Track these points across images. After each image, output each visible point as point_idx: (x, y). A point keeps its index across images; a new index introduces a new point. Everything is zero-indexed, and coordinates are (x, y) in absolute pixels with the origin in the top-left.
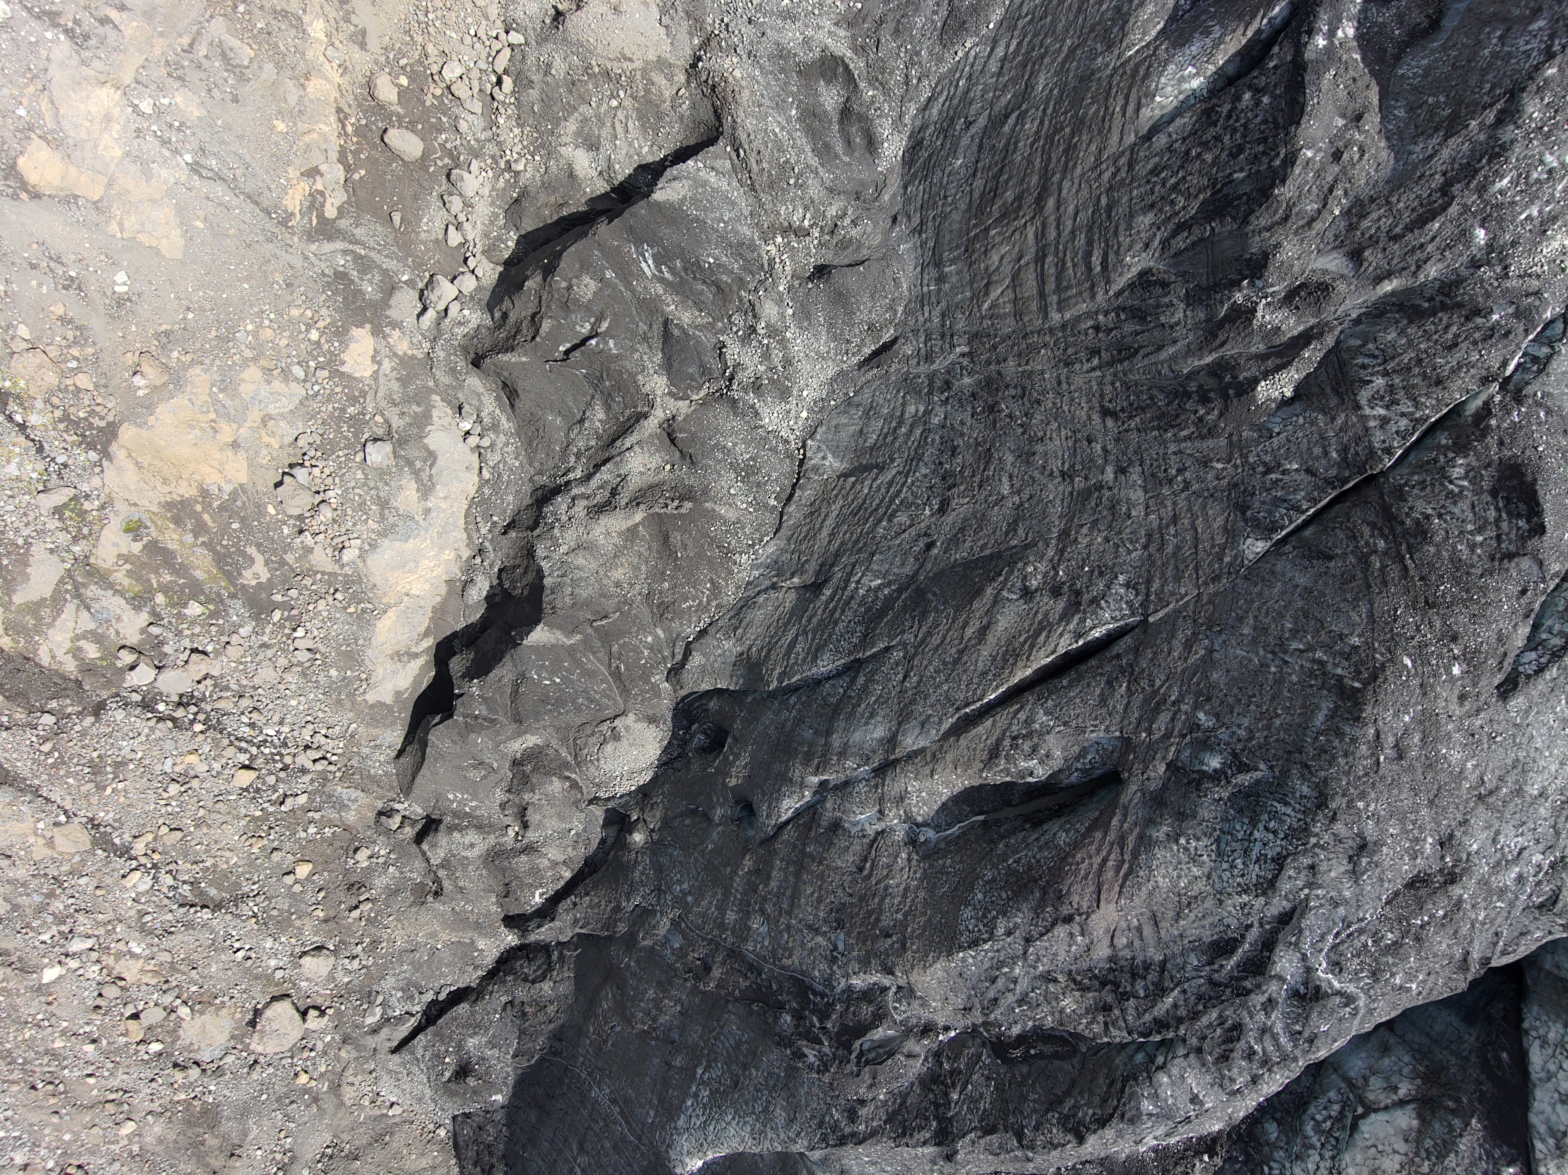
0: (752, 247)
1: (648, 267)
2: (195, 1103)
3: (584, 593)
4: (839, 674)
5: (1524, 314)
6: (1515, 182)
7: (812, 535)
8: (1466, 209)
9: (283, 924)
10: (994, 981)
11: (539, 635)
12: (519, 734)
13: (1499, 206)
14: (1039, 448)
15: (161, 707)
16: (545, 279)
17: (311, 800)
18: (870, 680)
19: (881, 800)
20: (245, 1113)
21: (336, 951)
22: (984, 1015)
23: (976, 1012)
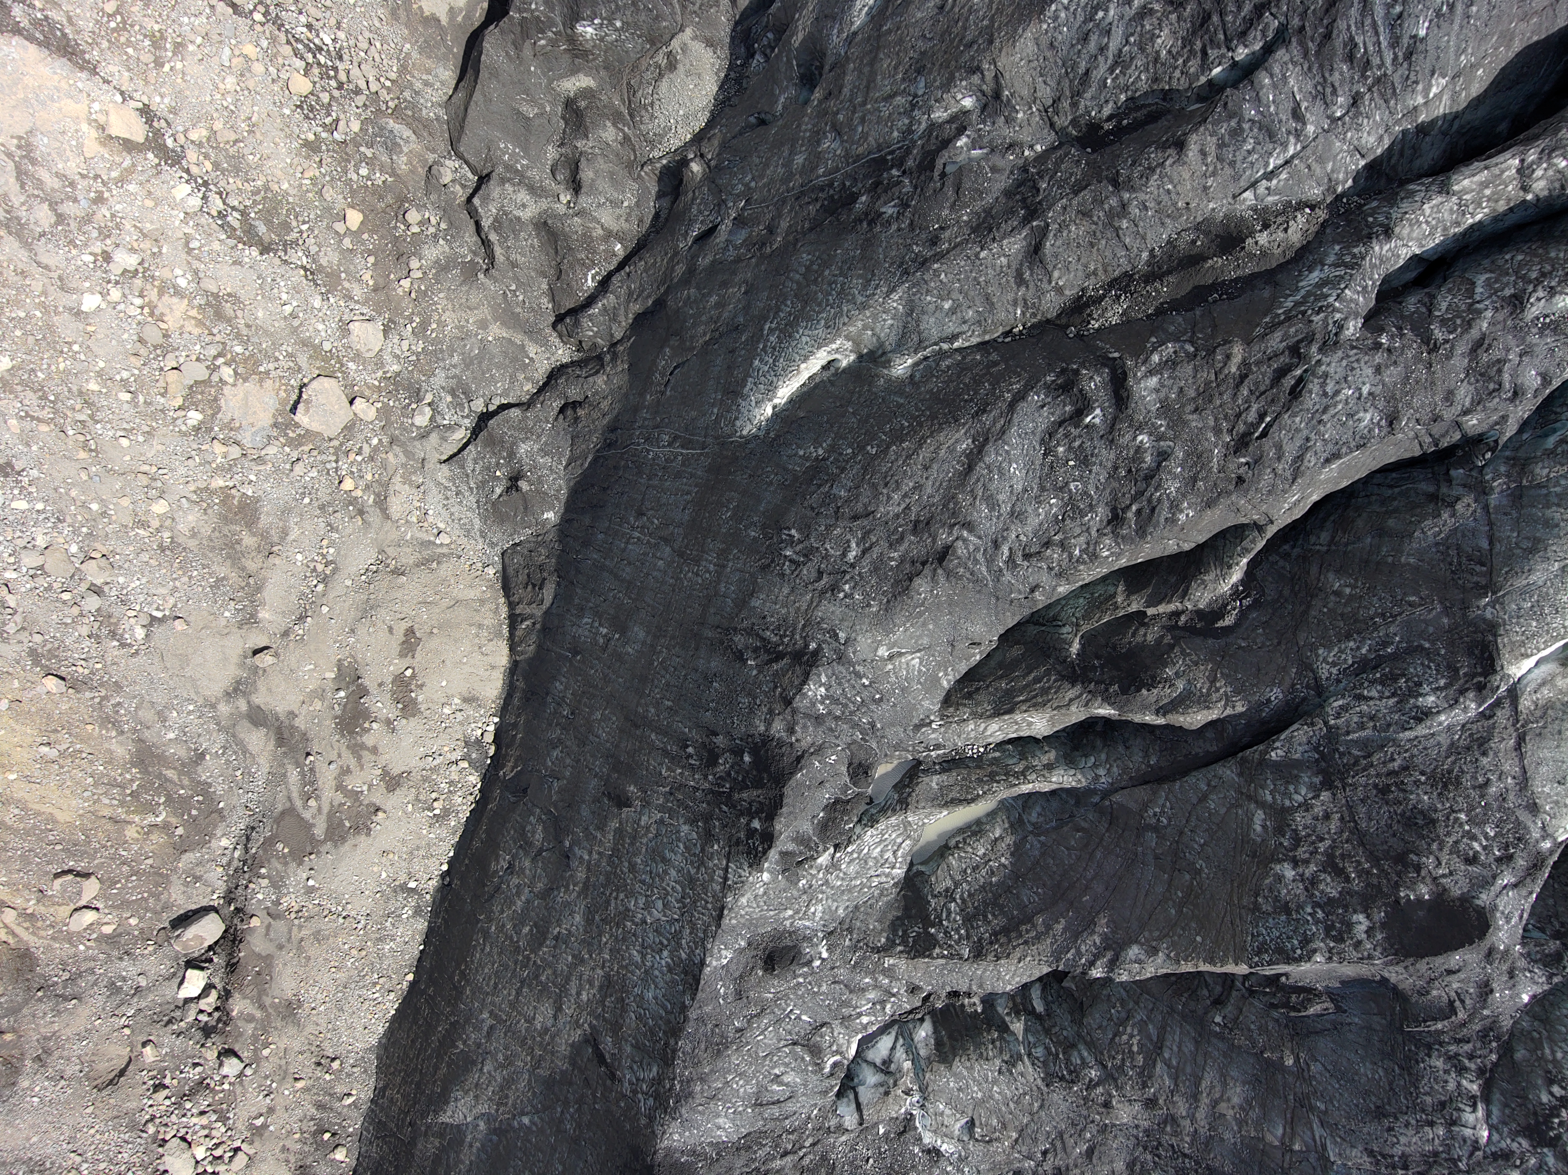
2: (233, 491)
9: (333, 283)
12: (572, 72)
17: (364, 130)
20: (286, 511)
21: (386, 331)
22: (1074, 105)
23: (1066, 104)
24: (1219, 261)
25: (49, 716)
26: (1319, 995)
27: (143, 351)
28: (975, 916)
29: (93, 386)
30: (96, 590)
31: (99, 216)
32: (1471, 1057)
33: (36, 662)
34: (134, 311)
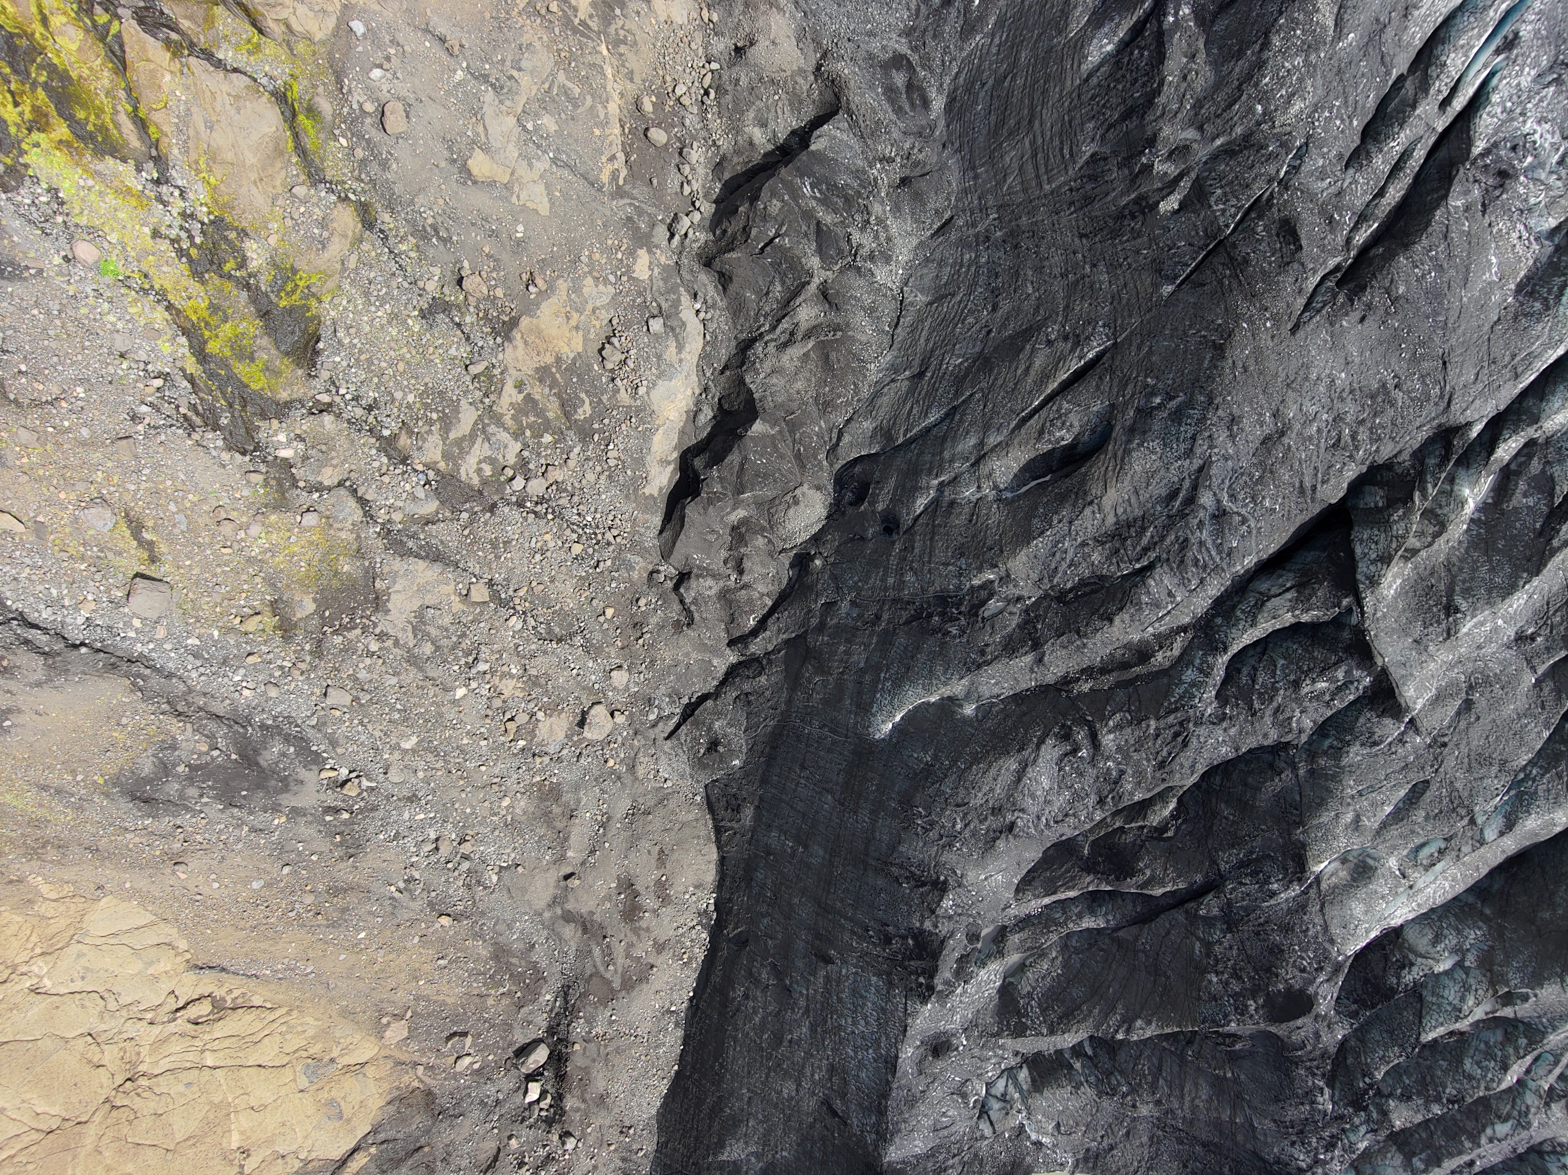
0: (865, 172)
1: (807, 190)
2: (546, 782)
3: (780, 399)
4: (942, 420)
5: (1285, 145)
6: (1272, 79)
7: (916, 341)
8: (1250, 96)
9: (599, 650)
10: (1054, 555)
11: (758, 427)
12: (734, 509)
13: (1266, 92)
14: (1047, 263)
15: (528, 504)
16: (751, 204)
17: (613, 564)
18: (964, 414)
19: (978, 479)
20: (576, 788)
21: (629, 670)
22: (1051, 581)
23: (1046, 581)
24: (1137, 670)
25: (443, 941)
26: (1240, 1037)
27: (490, 713)
28: (1047, 1008)
29: (465, 741)
30: (465, 857)
31: (464, 645)
32: (1318, 1068)
33: (433, 909)
34: (485, 692)
